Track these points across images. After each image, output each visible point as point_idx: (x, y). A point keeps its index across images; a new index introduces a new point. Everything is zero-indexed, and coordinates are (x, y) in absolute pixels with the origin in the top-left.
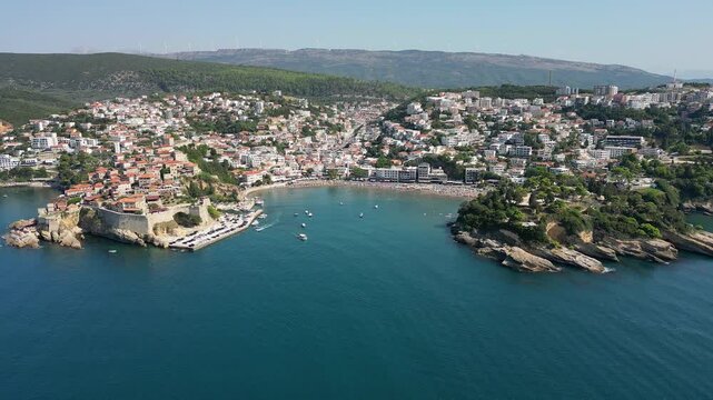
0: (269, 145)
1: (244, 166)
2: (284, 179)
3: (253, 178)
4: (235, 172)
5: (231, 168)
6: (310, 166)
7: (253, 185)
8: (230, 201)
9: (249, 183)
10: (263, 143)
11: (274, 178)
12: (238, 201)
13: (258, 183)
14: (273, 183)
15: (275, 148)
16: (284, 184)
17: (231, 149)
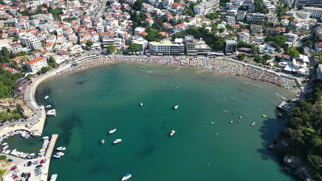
0: (45, 12)
1: (25, 49)
2: (67, 57)
3: (37, 66)
4: (17, 60)
5: (12, 56)
6: (87, 38)
7: (39, 74)
8: (16, 119)
9: (34, 72)
10: (39, 11)
11: (58, 60)
12: (26, 118)
13: (44, 71)
14: (59, 65)
15: (51, 15)
16: (69, 66)
17: (11, 19)
